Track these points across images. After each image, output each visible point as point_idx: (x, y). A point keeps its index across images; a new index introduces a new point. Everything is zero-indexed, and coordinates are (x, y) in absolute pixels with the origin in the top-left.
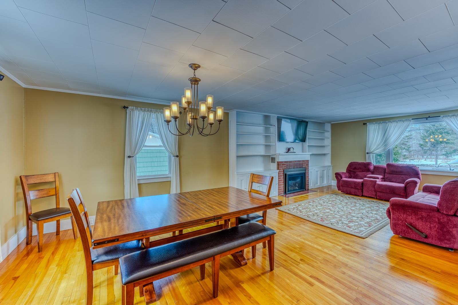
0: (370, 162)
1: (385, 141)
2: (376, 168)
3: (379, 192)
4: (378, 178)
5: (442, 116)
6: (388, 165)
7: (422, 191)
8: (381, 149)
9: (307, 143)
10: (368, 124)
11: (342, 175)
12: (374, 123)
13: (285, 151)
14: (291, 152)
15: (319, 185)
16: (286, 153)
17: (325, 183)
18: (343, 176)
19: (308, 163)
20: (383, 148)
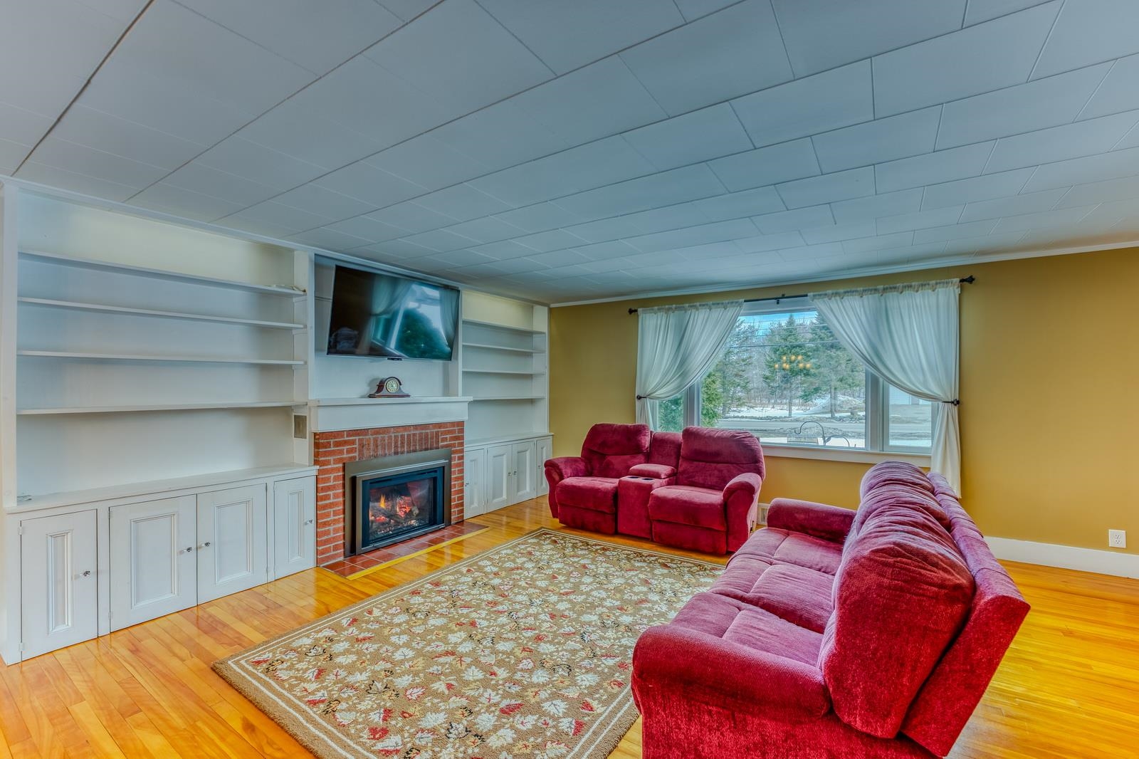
0: (644, 424)
1: (682, 364)
2: (658, 442)
3: (659, 521)
4: (657, 476)
5: (812, 294)
6: (688, 434)
7: (766, 523)
8: (669, 387)
9: (461, 363)
10: (640, 310)
11: (562, 466)
12: (656, 308)
13: (365, 389)
14: (387, 393)
15: (503, 500)
16: (371, 396)
17: (528, 489)
18: (567, 470)
19: (462, 431)
20: (678, 381)
